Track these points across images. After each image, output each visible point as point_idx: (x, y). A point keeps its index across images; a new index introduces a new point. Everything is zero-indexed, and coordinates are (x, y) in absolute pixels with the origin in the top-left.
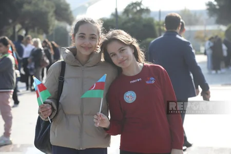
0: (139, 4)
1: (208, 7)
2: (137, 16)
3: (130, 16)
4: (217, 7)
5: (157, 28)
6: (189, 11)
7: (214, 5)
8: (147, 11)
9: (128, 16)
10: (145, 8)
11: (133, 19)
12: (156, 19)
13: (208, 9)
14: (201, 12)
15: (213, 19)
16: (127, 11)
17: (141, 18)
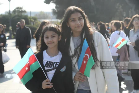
0: (21, 8)
1: (52, 11)
2: (20, 14)
3: (16, 14)
4: (57, 11)
5: (29, 20)
6: (43, 12)
7: (55, 10)
8: (25, 12)
9: (15, 13)
10: (24, 10)
11: (18, 16)
12: (29, 16)
13: (53, 12)
14: (49, 13)
15: (55, 16)
16: (14, 11)
17: (22, 15)
